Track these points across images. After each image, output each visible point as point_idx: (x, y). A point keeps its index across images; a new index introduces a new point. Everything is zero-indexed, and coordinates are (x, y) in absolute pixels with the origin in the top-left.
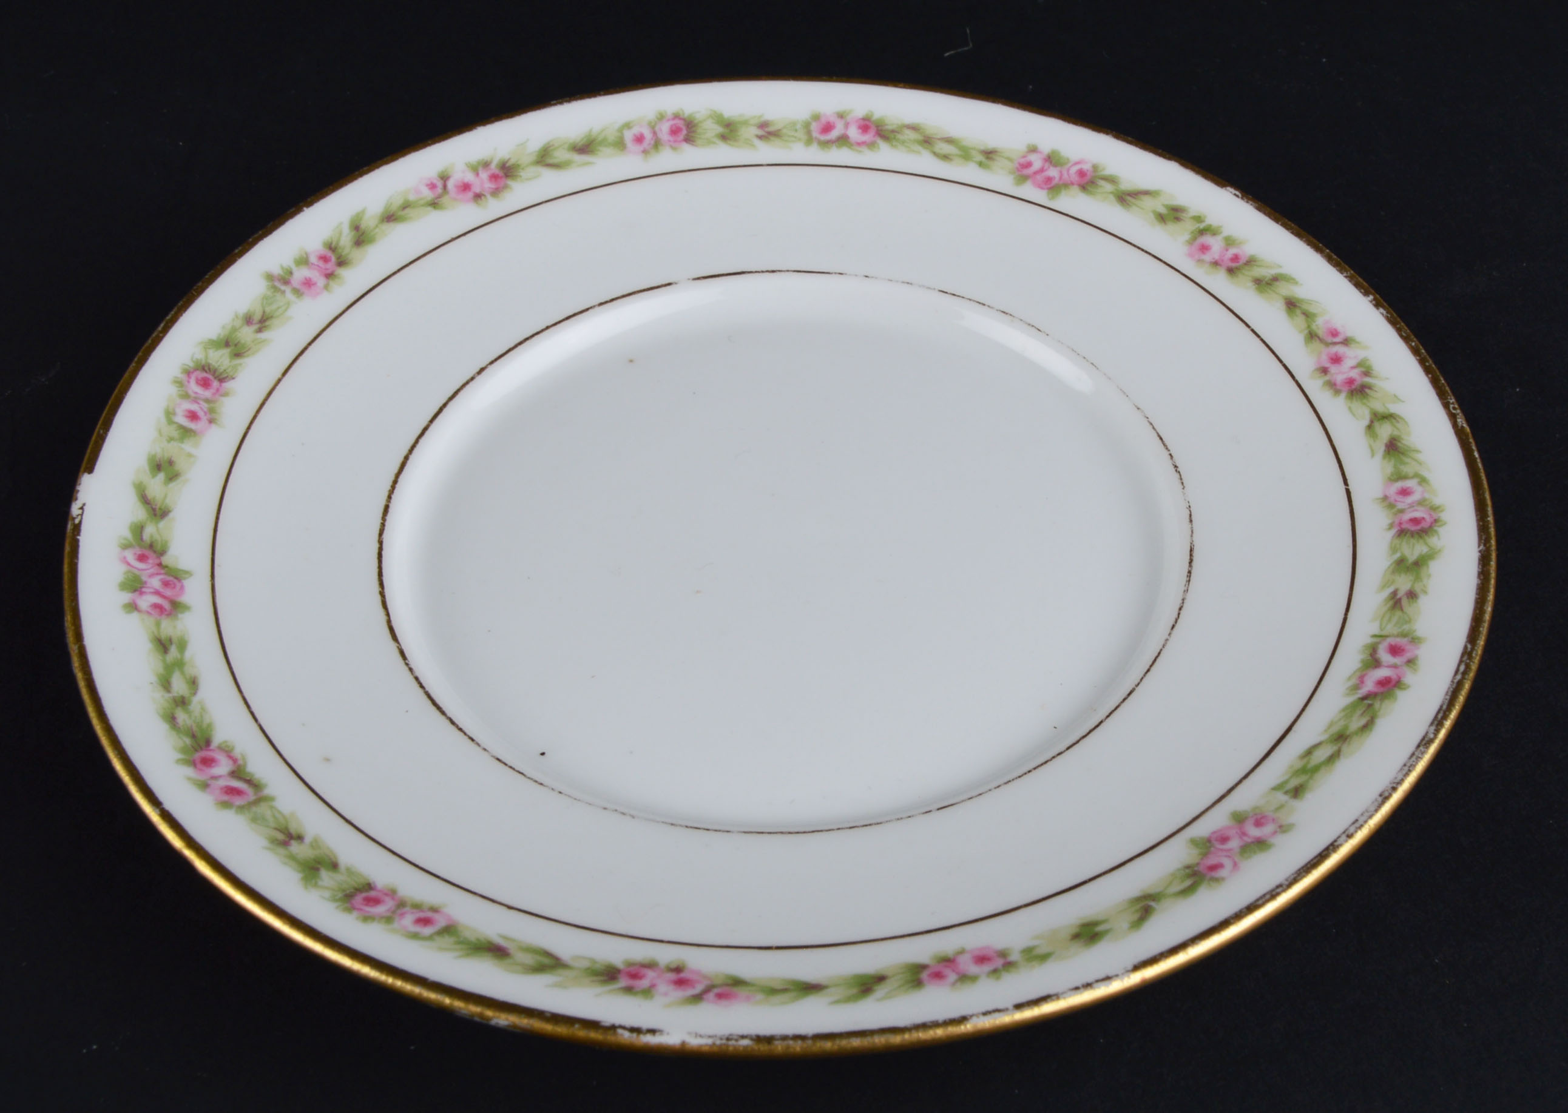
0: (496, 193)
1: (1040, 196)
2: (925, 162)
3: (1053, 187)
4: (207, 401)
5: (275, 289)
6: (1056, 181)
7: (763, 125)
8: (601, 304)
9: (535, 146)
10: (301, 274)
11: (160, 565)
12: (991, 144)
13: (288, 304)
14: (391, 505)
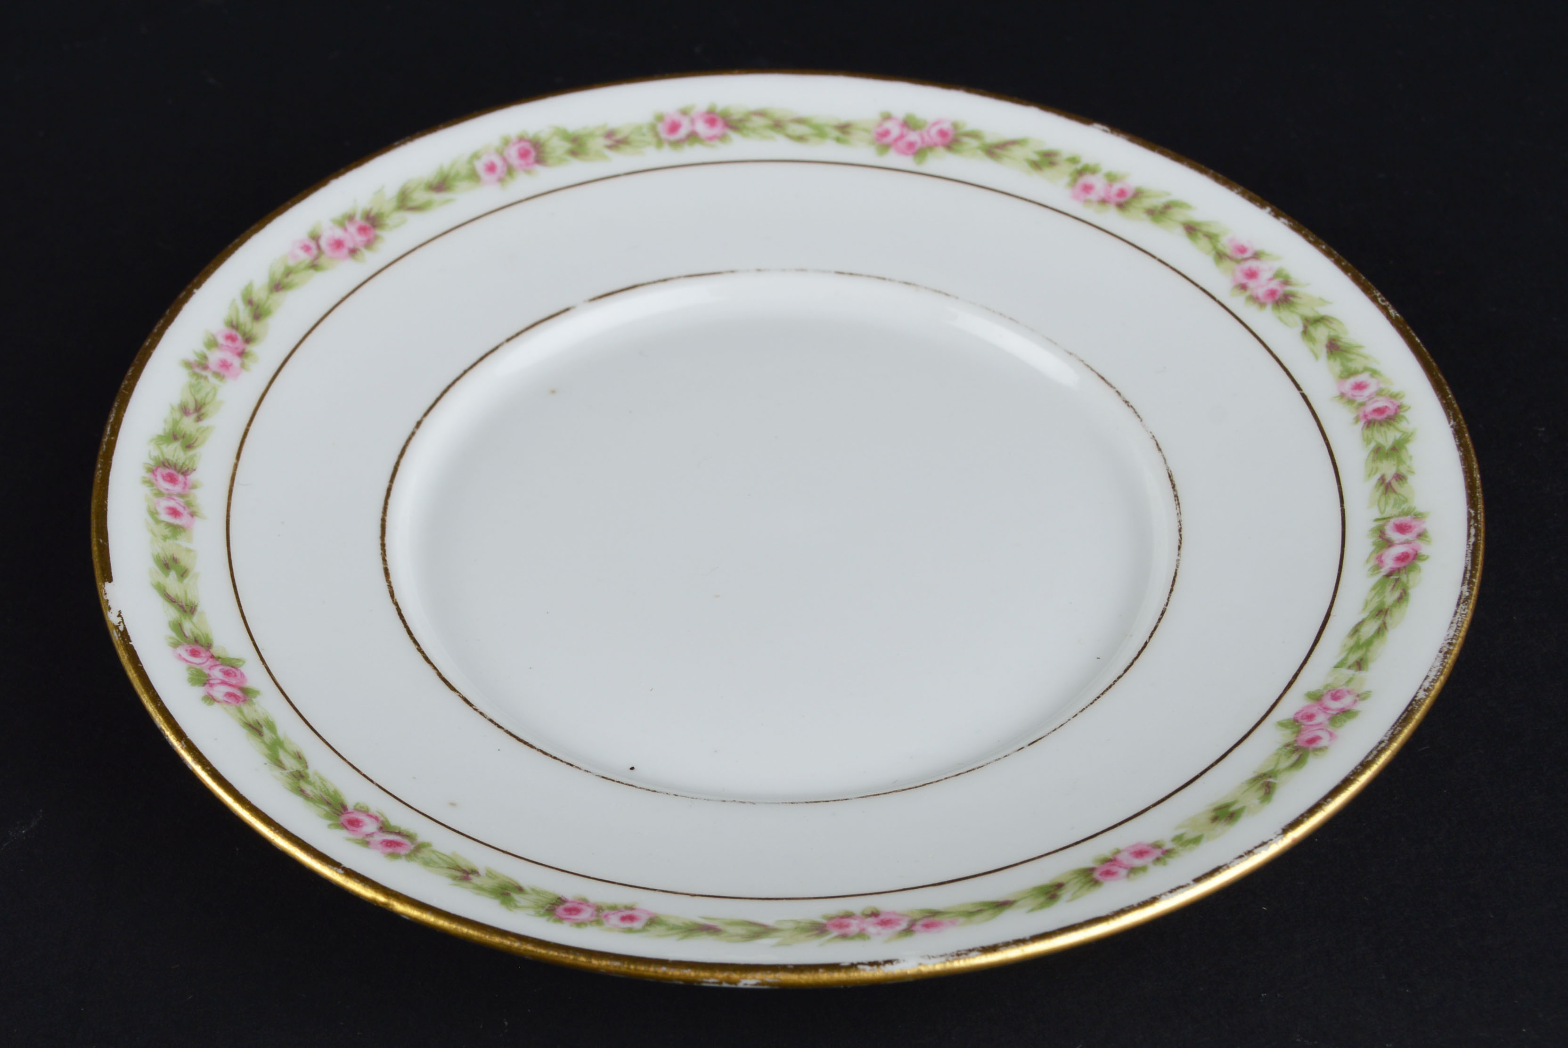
0: (369, 244)
1: (907, 162)
2: (781, 146)
3: (918, 151)
4: (181, 495)
5: (198, 376)
6: (919, 145)
7: (609, 134)
8: (508, 340)
9: (392, 191)
10: (215, 357)
11: (212, 657)
12: (844, 117)
13: (215, 389)
14: (389, 567)
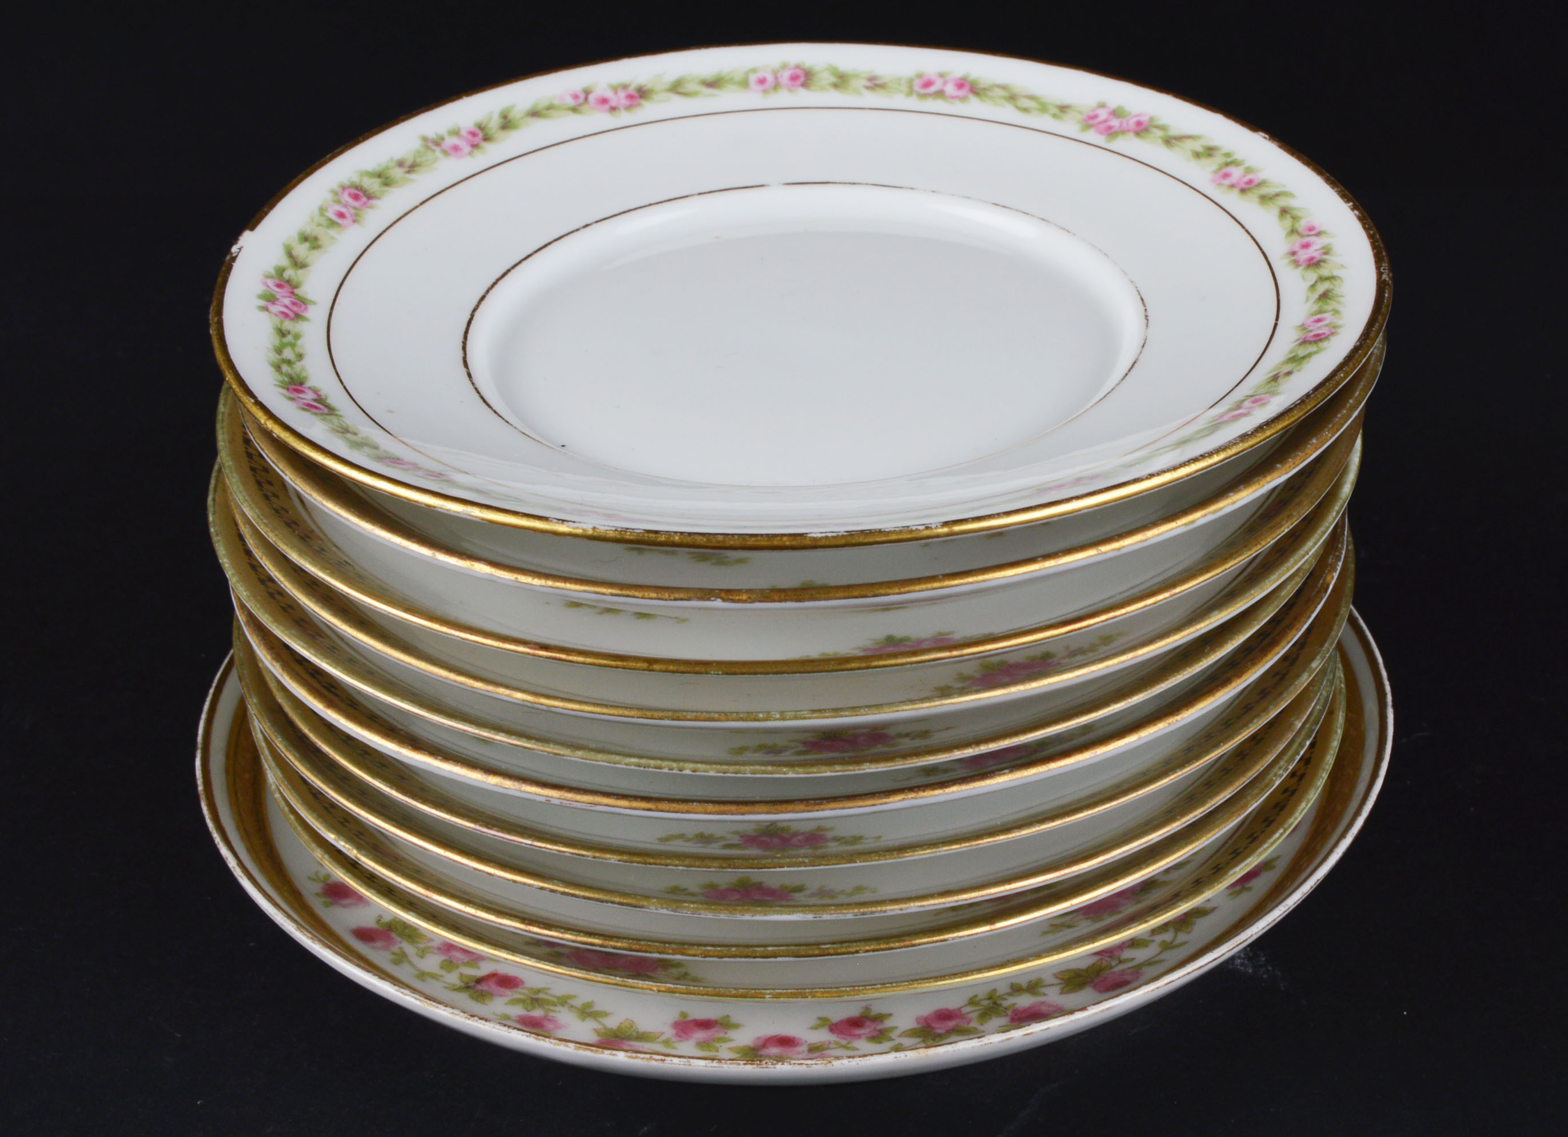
0: (629, 108)
1: (1100, 139)
2: (1008, 113)
3: (1111, 133)
4: (355, 208)
5: (427, 147)
6: (1116, 129)
7: (872, 79)
8: (700, 194)
9: (671, 77)
10: (450, 141)
11: (292, 293)
12: (1066, 101)
13: (436, 160)
14: (487, 296)
